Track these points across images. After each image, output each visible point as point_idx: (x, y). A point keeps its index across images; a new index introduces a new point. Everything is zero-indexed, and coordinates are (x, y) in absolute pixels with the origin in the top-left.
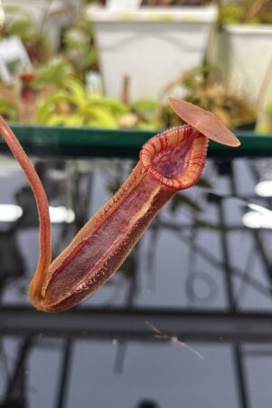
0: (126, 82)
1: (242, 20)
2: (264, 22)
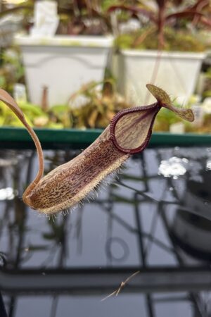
0: (45, 91)
1: (133, 46)
2: (149, 48)
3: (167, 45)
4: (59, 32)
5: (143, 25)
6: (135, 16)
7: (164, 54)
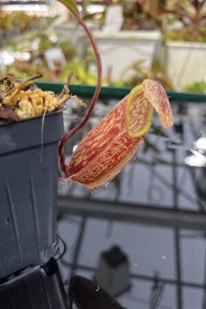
2: (186, 40)
3: (200, 38)
4: (123, 28)
5: (185, 25)
6: (181, 19)
7: (197, 45)
